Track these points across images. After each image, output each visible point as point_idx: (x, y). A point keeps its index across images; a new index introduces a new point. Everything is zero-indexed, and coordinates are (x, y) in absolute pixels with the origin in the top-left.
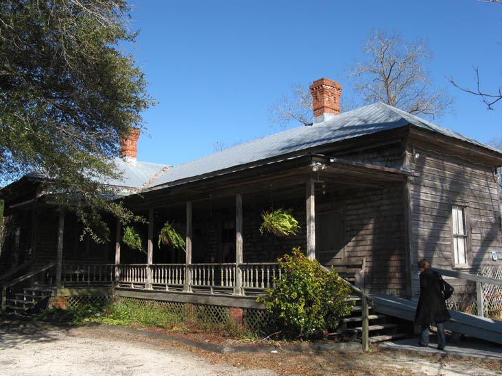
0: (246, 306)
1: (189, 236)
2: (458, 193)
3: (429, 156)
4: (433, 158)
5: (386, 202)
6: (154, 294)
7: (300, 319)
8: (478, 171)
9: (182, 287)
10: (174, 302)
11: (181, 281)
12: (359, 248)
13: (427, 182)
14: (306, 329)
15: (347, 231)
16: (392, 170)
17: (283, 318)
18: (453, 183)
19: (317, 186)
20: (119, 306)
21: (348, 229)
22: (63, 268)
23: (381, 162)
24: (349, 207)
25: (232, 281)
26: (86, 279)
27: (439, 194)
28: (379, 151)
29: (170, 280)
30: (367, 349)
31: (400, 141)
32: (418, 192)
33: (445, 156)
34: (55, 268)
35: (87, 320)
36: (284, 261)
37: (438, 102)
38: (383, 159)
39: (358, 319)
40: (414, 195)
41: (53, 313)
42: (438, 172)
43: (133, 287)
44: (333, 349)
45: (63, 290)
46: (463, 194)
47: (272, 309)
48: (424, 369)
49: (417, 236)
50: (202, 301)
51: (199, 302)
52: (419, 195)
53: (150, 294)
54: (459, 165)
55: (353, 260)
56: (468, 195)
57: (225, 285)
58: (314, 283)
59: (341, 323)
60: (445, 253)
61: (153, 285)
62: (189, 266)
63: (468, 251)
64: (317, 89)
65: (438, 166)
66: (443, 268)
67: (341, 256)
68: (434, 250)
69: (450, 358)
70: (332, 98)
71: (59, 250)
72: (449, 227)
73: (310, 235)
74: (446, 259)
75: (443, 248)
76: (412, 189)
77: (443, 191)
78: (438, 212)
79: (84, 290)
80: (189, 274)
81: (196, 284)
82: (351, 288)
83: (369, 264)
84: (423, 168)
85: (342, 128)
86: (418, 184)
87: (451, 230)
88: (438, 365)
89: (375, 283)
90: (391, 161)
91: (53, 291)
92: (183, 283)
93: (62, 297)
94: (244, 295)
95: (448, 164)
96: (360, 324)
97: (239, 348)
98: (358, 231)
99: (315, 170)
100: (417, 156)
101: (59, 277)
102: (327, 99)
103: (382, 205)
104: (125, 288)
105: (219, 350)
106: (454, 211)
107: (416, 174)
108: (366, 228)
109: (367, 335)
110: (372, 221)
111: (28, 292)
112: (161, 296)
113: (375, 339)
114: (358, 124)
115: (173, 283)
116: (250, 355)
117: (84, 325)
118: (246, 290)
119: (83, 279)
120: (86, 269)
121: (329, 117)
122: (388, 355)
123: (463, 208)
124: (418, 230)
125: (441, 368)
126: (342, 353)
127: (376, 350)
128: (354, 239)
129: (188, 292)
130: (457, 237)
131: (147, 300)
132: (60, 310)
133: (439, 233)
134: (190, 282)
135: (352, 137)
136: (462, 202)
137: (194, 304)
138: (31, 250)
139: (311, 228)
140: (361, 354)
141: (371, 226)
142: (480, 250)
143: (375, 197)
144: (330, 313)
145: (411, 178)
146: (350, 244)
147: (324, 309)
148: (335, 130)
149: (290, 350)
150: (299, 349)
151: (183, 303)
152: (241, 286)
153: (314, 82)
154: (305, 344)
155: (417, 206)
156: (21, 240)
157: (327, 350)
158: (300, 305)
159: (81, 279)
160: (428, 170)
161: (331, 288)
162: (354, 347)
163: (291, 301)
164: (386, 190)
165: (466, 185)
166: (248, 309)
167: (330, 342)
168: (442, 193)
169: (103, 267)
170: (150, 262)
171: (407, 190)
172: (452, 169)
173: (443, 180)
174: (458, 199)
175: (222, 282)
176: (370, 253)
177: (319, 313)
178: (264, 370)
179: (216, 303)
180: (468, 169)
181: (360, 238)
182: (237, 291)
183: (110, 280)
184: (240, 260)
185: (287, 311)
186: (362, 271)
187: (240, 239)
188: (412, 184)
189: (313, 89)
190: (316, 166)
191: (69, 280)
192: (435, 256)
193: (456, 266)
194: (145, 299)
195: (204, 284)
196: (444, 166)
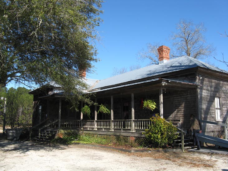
0: (136, 136)
1: (112, 109)
2: (217, 92)
3: (206, 78)
4: (207, 78)
5: (189, 96)
6: (98, 132)
7: (159, 140)
8: (225, 83)
9: (110, 129)
10: (106, 135)
11: (109, 127)
12: (178, 114)
13: (205, 88)
14: (161, 144)
15: (174, 107)
16: (191, 84)
17: (152, 140)
18: (215, 88)
19: (163, 90)
20: (83, 136)
21: (175, 106)
22: (61, 122)
23: (187, 80)
24: (175, 98)
25: (130, 127)
26: (70, 126)
27: (210, 92)
28: (186, 76)
29: (104, 126)
30: (183, 151)
31: (194, 72)
32: (201, 92)
33: (212, 77)
34: (58, 122)
35: (73, 142)
36: (152, 119)
37: (209, 50)
38: (188, 79)
39: (180, 140)
40: (200, 93)
41: (58, 139)
42: (209, 84)
43: (88, 129)
44: (171, 151)
45: (61, 131)
46: (219, 92)
47: (148, 136)
48: (205, 157)
49: (201, 108)
50: (118, 134)
51: (117, 135)
52: (202, 93)
53: (96, 132)
54: (218, 81)
55: (176, 118)
56: (221, 92)
57: (127, 128)
58: (163, 127)
59: (174, 142)
60: (212, 115)
61: (97, 128)
62: (112, 121)
63: (221, 114)
64: (160, 50)
65: (209, 82)
66: (211, 121)
67: (172, 116)
68: (208, 114)
69: (214, 154)
70: (166, 53)
71: (59, 115)
72: (214, 105)
73: (161, 109)
74: (213, 117)
75: (211, 114)
76: (199, 91)
77: (211, 91)
78: (210, 99)
79: (69, 131)
80: (112, 124)
81: (115, 128)
82: (177, 129)
83: (183, 120)
84: (203, 82)
85: (171, 67)
86: (202, 89)
87: (214, 107)
88: (210, 156)
89: (185, 127)
90: (191, 80)
91: (58, 131)
92: (110, 127)
93: (61, 133)
94: (135, 132)
95: (213, 81)
96: (181, 142)
97: (137, 151)
98: (178, 107)
99: (163, 85)
100: (201, 78)
101: (60, 125)
102: (164, 54)
103: (188, 97)
104: (85, 129)
105: (130, 152)
106: (216, 99)
107: (201, 85)
108: (181, 106)
109: (183, 146)
110: (184, 103)
111: (46, 131)
112: (101, 133)
113: (186, 148)
114: (177, 65)
115: (106, 127)
116: (141, 153)
117: (73, 144)
118: (136, 130)
119: (69, 126)
120: (70, 122)
121: (165, 61)
122: (191, 153)
123: (219, 98)
124: (201, 107)
125: (211, 157)
126: (174, 152)
127: (187, 151)
128: (177, 110)
129: (112, 131)
130: (217, 109)
131: (95, 134)
132: (60, 138)
133: (210, 108)
134: (113, 127)
135: (176, 71)
136: (219, 95)
137: (115, 135)
138: (47, 115)
139: (162, 106)
140: (181, 153)
141: (183, 105)
142: (226, 114)
143: (185, 94)
144: (170, 138)
145: (199, 87)
146: (175, 112)
147: (168, 136)
148: (168, 67)
149: (155, 151)
150: (158, 151)
151: (110, 135)
152: (134, 128)
153: (159, 47)
154: (161, 149)
155: (201, 97)
156: (42, 111)
157: (169, 151)
158: (159, 135)
159: (68, 126)
160: (205, 83)
161: (170, 129)
162: (179, 150)
163: (156, 133)
164: (189, 91)
165: (220, 88)
166: (137, 137)
167: (169, 149)
168: (211, 92)
169: (76, 121)
170: (96, 119)
171: (197, 92)
172: (215, 82)
173: (211, 87)
174: (218, 94)
175: (126, 127)
176: (183, 115)
177: (166, 138)
178: (148, 157)
179: (124, 135)
180: (221, 82)
181: (179, 109)
182: (133, 130)
183: (79, 126)
184: (133, 118)
185: (154, 137)
186: (180, 122)
187: (133, 110)
188: (199, 89)
189: (159, 50)
190: (164, 84)
191: (63, 127)
192: (208, 117)
193: (217, 120)
194: (94, 134)
195: (119, 128)
196: (211, 81)
